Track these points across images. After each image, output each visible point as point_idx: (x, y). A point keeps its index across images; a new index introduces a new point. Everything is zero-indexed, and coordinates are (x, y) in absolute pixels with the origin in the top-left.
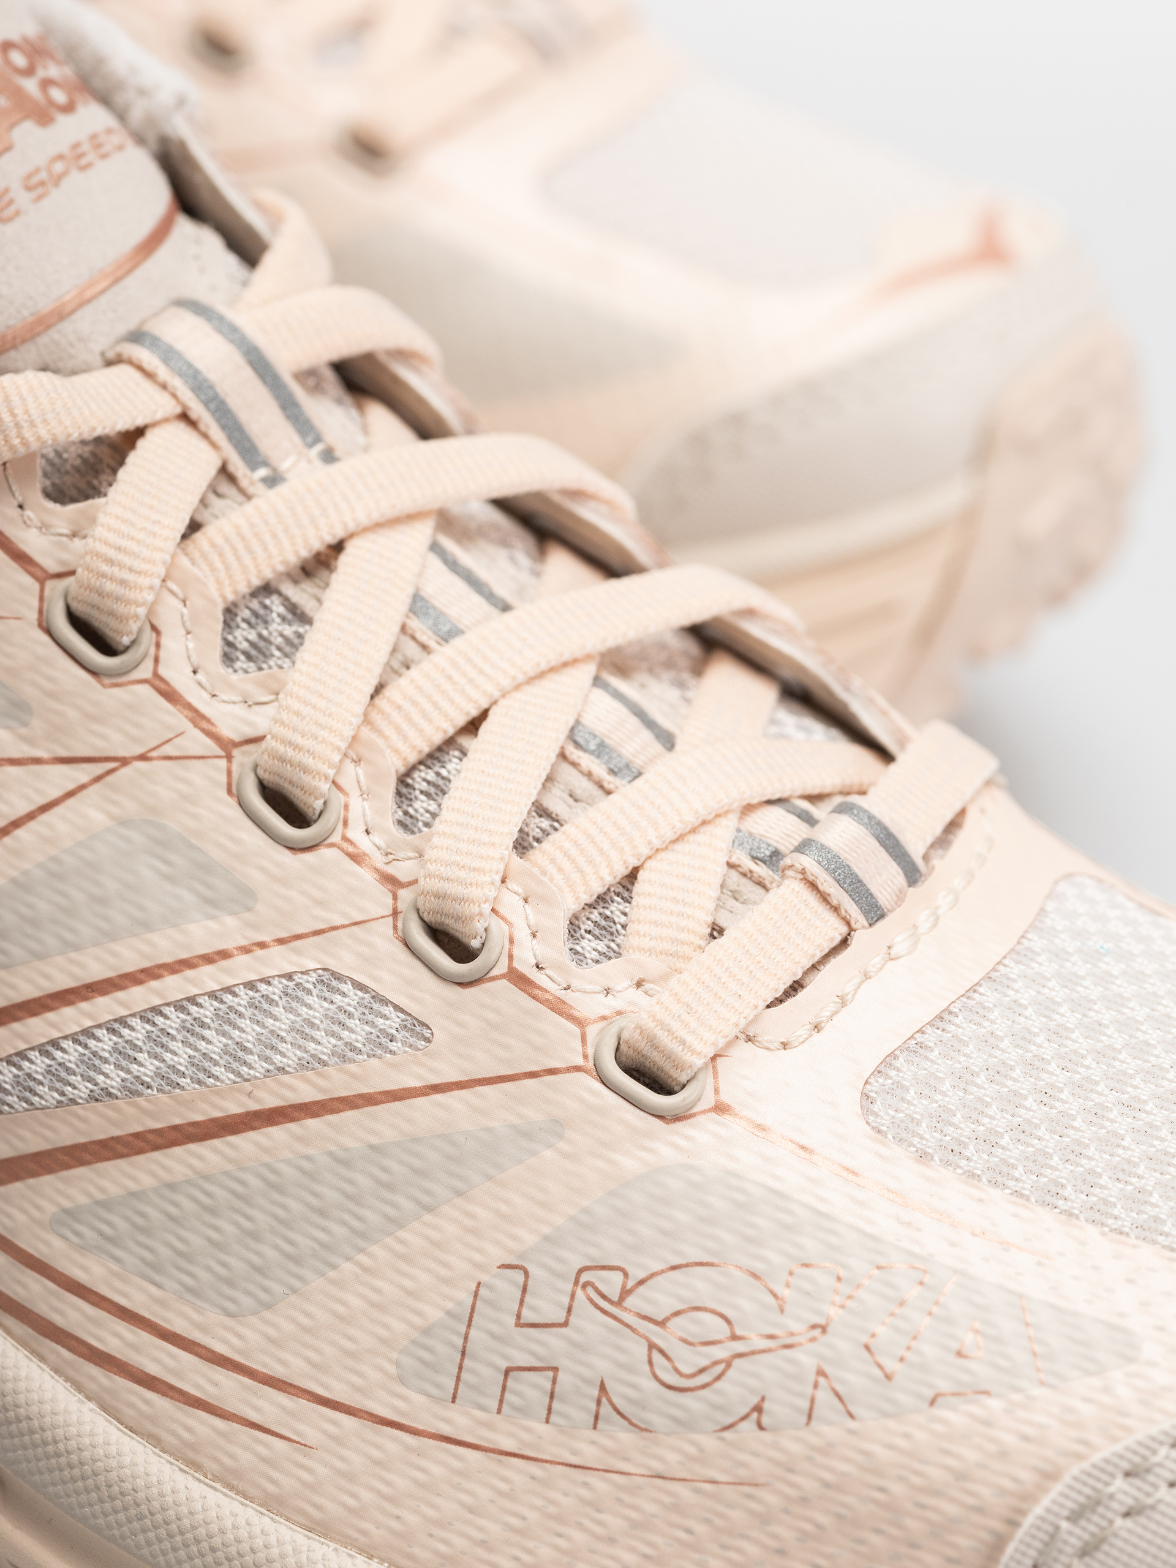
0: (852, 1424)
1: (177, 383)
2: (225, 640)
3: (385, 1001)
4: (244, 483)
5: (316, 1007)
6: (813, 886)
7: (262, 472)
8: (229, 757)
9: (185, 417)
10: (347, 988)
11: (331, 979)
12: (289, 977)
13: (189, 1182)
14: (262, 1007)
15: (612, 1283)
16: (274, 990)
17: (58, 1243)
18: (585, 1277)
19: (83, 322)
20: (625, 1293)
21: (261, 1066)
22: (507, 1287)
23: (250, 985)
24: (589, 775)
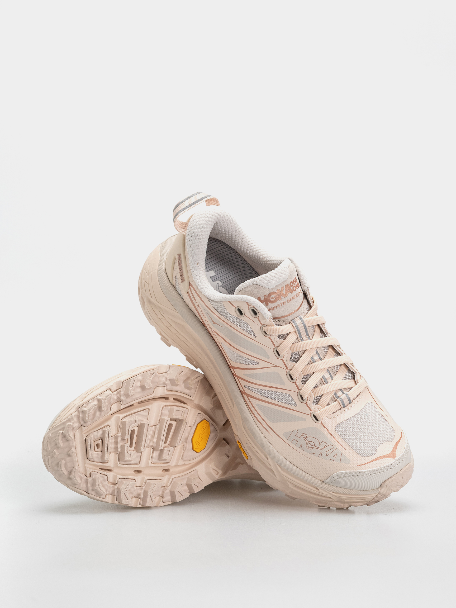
0: (322, 459)
1: (295, 328)
2: (292, 355)
3: (294, 400)
4: (299, 339)
5: (287, 398)
6: (339, 403)
7: (301, 339)
8: (287, 370)
9: (295, 331)
10: (291, 397)
11: (289, 396)
12: (286, 394)
13: (270, 408)
14: (282, 395)
15: (305, 436)
16: (284, 394)
17: (256, 406)
18: (303, 434)
19: (288, 318)
20: (306, 437)
21: (281, 401)
22: (296, 432)
23: (282, 393)
24: (322, 381)
